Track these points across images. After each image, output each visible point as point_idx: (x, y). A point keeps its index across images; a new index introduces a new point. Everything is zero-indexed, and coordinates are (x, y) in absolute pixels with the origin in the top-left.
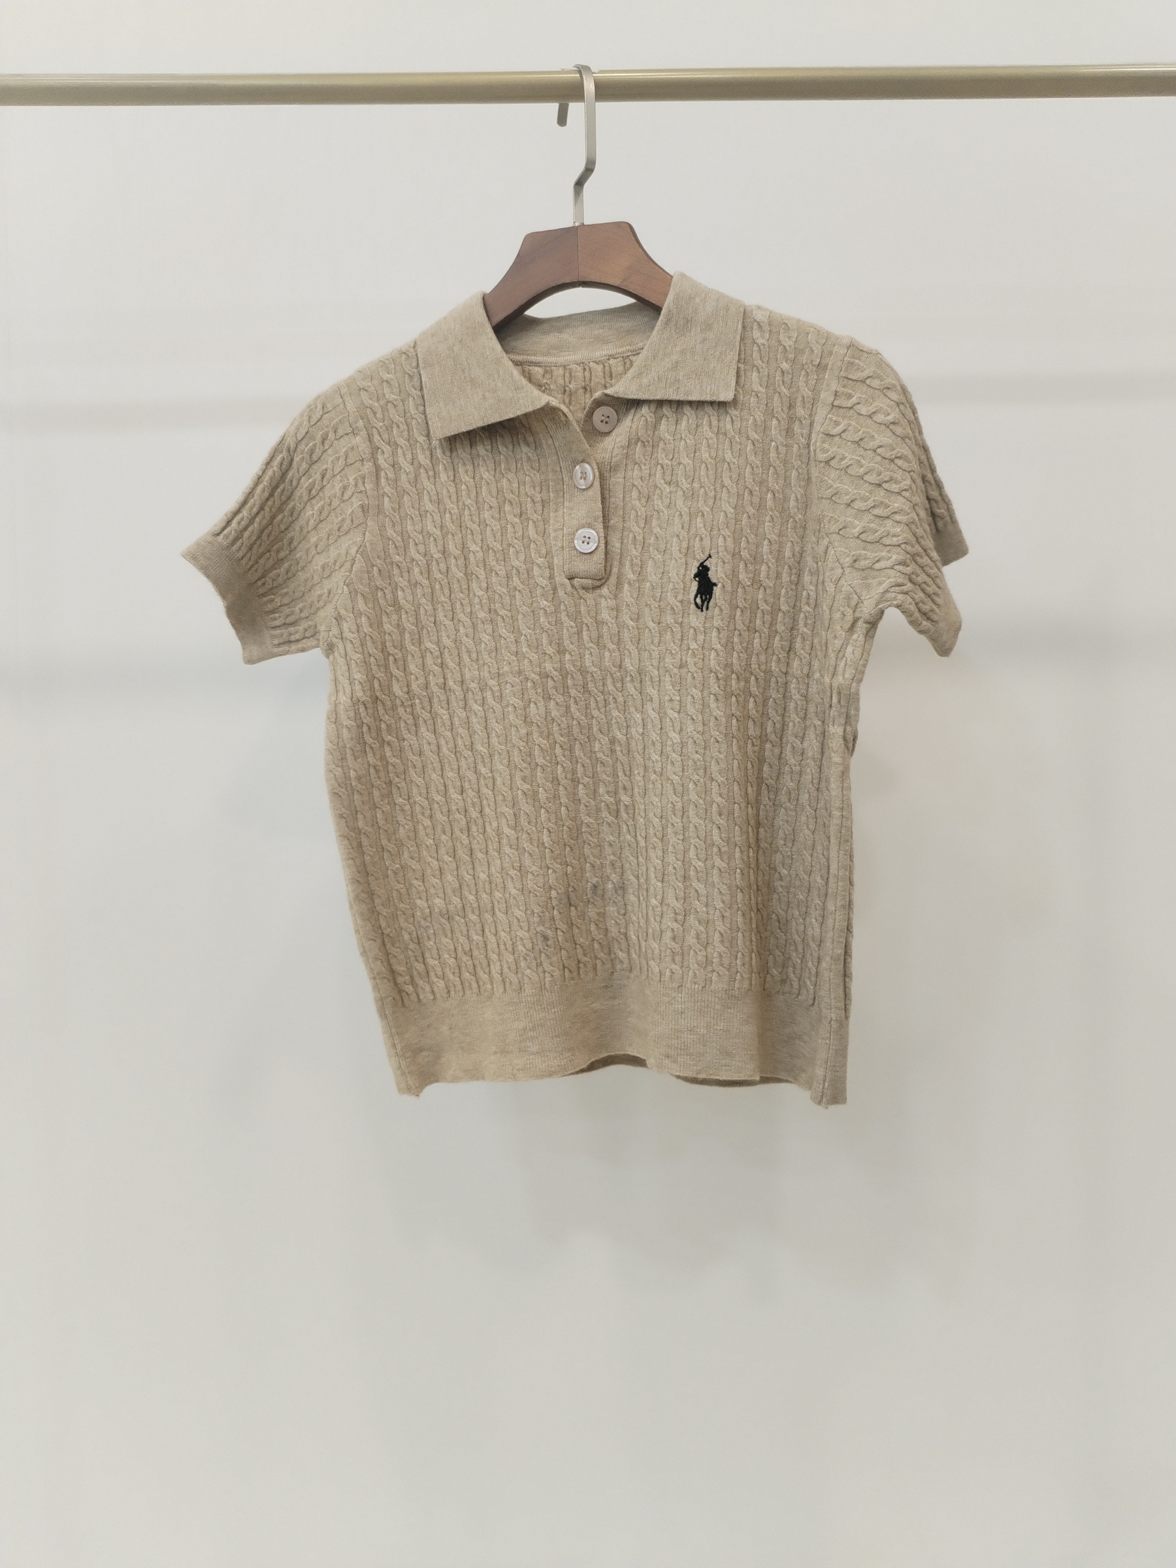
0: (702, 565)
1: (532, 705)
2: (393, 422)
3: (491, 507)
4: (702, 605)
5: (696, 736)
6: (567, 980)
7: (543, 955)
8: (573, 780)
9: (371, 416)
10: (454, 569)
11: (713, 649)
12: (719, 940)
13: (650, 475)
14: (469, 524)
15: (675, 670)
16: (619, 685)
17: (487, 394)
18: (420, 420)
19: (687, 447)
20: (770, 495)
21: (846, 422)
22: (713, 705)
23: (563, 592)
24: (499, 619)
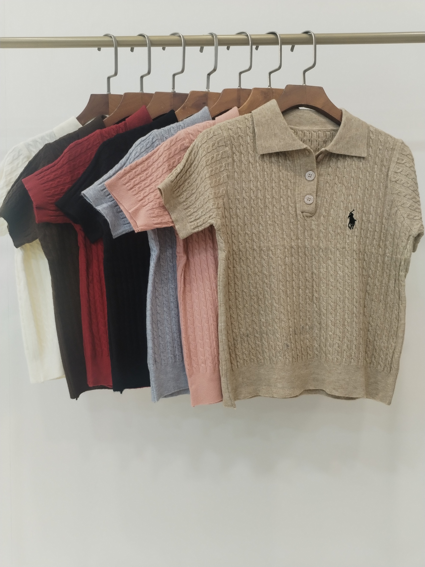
0: (351, 213)
1: (287, 258)
2: (240, 144)
3: (275, 182)
4: (351, 227)
5: (349, 274)
6: (294, 362)
7: (286, 352)
8: (298, 287)
9: (233, 140)
10: (260, 204)
11: (355, 243)
12: (355, 347)
13: (333, 179)
14: (267, 187)
15: (341, 249)
16: (317, 253)
17: (281, 140)
18: (251, 145)
19: (347, 171)
20: (373, 191)
21: (402, 168)
22: (355, 263)
23: (300, 217)
24: (276, 224)
